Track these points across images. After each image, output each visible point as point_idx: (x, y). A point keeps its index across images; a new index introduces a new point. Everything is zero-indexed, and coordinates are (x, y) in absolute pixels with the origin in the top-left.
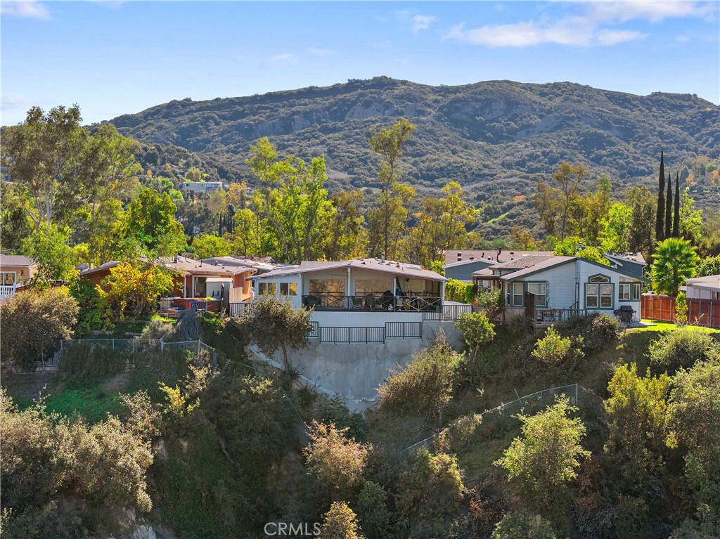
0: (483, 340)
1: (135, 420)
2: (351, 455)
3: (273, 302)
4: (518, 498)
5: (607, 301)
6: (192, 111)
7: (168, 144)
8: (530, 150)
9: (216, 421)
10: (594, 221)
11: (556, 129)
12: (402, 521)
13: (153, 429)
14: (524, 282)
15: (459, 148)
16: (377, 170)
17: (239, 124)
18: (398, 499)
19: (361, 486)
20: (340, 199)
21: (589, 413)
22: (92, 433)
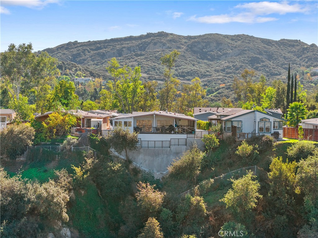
0: (214, 146)
1: (61, 182)
2: (157, 197)
3: (121, 130)
4: (230, 216)
5: (268, 130)
6: (78, 47)
7: (67, 61)
8: (227, 64)
9: (96, 182)
10: (259, 95)
11: (239, 55)
12: (179, 226)
13: (69, 186)
14: (231, 121)
15: (196, 63)
16: (159, 73)
17: (99, 52)
18: (178, 216)
19: (161, 211)
20: (147, 85)
21: (261, 178)
22: (42, 187)
